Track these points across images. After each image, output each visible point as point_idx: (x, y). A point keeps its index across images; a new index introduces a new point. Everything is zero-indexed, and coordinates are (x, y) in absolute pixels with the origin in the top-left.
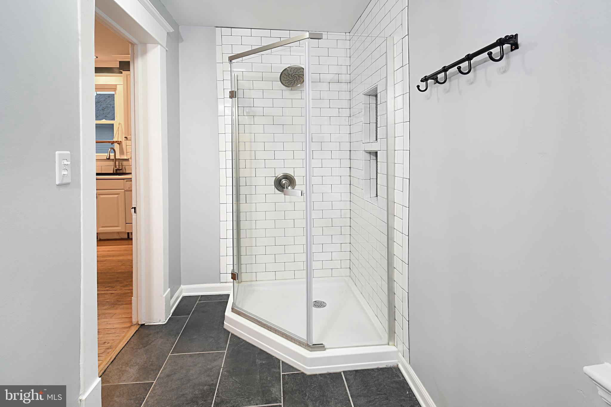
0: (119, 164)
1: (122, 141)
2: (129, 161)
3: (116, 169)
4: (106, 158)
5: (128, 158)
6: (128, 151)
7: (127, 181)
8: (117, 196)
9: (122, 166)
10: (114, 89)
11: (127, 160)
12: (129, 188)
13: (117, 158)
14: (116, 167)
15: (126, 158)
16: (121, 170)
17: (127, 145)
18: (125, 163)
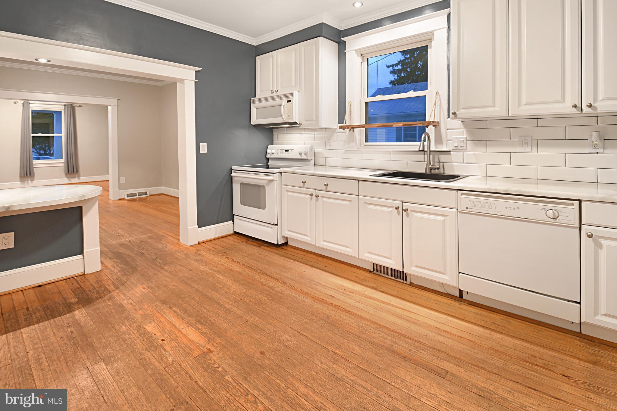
0: (434, 158)
1: (440, 121)
2: (450, 154)
3: (430, 168)
4: (418, 150)
5: (448, 150)
6: (449, 138)
7: (462, 194)
8: (442, 218)
9: (440, 162)
10: (428, 41)
11: (447, 152)
12: (467, 208)
13: (431, 149)
14: (430, 164)
15: (445, 149)
16: (438, 169)
17: (448, 128)
18: (443, 158)
